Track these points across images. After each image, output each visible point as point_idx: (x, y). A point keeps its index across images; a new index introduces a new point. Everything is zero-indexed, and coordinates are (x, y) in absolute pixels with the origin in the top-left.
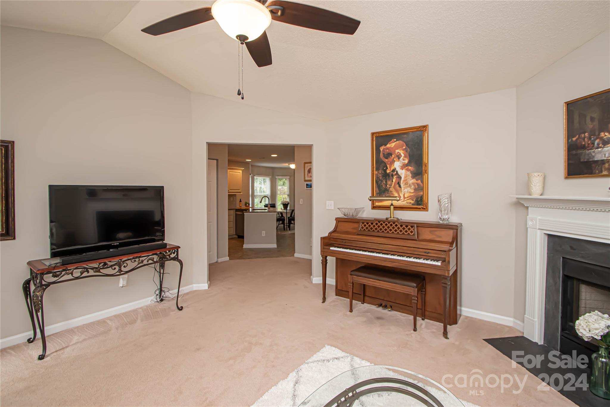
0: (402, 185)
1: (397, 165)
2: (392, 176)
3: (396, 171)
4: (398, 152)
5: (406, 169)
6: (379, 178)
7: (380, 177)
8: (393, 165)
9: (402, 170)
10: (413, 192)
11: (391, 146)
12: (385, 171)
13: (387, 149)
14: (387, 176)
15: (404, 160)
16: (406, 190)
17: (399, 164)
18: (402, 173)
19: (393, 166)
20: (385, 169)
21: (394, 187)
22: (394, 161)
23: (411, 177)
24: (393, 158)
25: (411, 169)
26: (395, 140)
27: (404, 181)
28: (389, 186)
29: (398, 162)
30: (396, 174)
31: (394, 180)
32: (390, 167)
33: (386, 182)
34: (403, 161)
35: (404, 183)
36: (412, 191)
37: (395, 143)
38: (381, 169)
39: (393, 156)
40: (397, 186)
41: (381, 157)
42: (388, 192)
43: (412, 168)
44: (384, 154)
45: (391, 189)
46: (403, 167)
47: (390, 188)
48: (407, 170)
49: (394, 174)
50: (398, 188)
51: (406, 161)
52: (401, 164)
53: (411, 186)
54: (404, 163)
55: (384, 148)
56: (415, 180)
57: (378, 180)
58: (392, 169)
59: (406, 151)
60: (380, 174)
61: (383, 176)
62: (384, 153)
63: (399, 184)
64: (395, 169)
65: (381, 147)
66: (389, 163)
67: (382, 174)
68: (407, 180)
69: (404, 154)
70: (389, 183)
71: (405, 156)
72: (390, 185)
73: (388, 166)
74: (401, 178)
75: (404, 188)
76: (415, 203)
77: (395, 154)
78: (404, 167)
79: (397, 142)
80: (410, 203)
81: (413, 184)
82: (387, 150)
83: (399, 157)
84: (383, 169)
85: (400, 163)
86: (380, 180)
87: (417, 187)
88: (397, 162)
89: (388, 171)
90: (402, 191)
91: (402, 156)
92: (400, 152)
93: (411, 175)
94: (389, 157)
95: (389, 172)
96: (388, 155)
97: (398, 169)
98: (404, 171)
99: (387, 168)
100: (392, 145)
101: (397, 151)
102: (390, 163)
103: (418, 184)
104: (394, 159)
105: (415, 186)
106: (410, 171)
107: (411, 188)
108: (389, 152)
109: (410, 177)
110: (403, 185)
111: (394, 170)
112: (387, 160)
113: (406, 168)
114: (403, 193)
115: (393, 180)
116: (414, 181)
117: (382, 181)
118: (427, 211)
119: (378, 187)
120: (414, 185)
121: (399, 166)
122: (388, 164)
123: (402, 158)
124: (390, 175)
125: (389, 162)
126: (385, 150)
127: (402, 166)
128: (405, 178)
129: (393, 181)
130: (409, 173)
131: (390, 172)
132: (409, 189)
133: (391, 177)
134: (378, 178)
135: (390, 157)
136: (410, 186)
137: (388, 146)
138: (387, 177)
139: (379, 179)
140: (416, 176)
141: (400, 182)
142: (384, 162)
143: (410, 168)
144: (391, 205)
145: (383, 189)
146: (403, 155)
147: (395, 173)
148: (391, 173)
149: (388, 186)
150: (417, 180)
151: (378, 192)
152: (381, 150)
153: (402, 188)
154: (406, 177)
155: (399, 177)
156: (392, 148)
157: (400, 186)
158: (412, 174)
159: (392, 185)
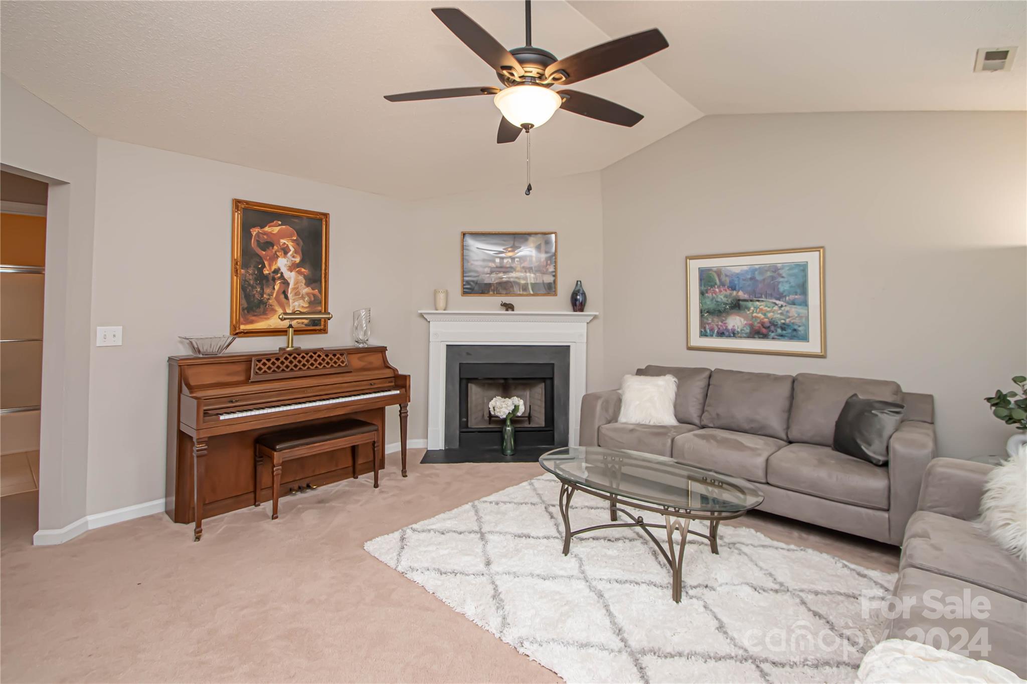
0: (290, 295)
1: (282, 263)
2: (274, 280)
3: (280, 272)
4: (285, 243)
5: (297, 272)
6: (247, 281)
7: (250, 280)
8: (276, 263)
9: (291, 272)
10: (307, 307)
11: (273, 231)
12: (260, 271)
13: (265, 233)
14: (264, 280)
15: (293, 257)
16: (296, 303)
17: (286, 263)
18: (291, 277)
19: (274, 263)
20: (260, 266)
21: (277, 299)
22: (278, 257)
23: (305, 284)
24: (276, 252)
25: (305, 272)
26: (280, 223)
27: (294, 289)
28: (268, 297)
29: (284, 259)
30: (279, 278)
31: (277, 287)
32: (270, 265)
33: (262, 289)
34: (293, 259)
35: (293, 293)
36: (306, 305)
37: (280, 227)
38: (252, 266)
39: (275, 247)
40: (282, 296)
41: (253, 246)
42: (266, 306)
43: (307, 271)
44: (258, 241)
45: (270, 301)
46: (293, 267)
47: (269, 299)
48: (299, 274)
49: (276, 276)
50: (284, 300)
51: (298, 260)
52: (289, 263)
53: (305, 298)
54: (293, 262)
55: (258, 231)
56: (310, 288)
57: (246, 286)
58: (273, 269)
59: (298, 244)
60: (250, 275)
61: (256, 280)
62: (257, 239)
63: (285, 293)
64: (279, 269)
65: (254, 229)
66: (268, 258)
67: (255, 276)
68: (298, 288)
69: (293, 247)
70: (267, 290)
71: (296, 252)
72: (269, 295)
73: (266, 263)
74: (288, 284)
75: (294, 300)
76: (310, 323)
77: (280, 244)
78: (294, 269)
79: (284, 227)
80: (303, 323)
81: (308, 294)
82: (265, 237)
83: (285, 251)
84: (256, 267)
85: (287, 261)
86: (249, 285)
87: (313, 299)
88: (282, 258)
89: (266, 272)
90: (291, 304)
91: (290, 250)
92: (287, 243)
93: (304, 281)
94: (268, 248)
95: (268, 272)
96: (267, 245)
97: (284, 270)
98: (293, 274)
99: (264, 266)
100: (274, 229)
101: (282, 241)
102: (270, 258)
103: (314, 295)
104: (278, 253)
105: (310, 298)
106: (303, 276)
107: (304, 301)
108: (269, 240)
109: (303, 285)
110: (292, 296)
111: (277, 271)
112: (264, 253)
113: (297, 269)
114: (291, 307)
115: (275, 287)
116: (308, 290)
117: (253, 287)
118: (327, 333)
119: (246, 296)
120: (308, 296)
121: (286, 265)
122: (266, 260)
123: (291, 253)
124: (270, 278)
125: (268, 256)
126: (261, 235)
127: (290, 265)
128: (295, 285)
129: (274, 289)
130: (301, 278)
131: (269, 274)
132: (301, 303)
133: (271, 282)
134: (245, 281)
135: (271, 248)
136: (303, 298)
137: (267, 229)
138: (264, 282)
139: (247, 283)
140: (312, 283)
141: (286, 291)
142: (259, 256)
143: (303, 270)
144: (289, 327)
145: (256, 301)
146: (292, 249)
147: (279, 275)
148: (272, 275)
149: (265, 296)
150: (313, 289)
151: (246, 305)
152: (254, 234)
153: (291, 301)
154: (296, 283)
155: (286, 283)
156: (273, 234)
157: (287, 298)
158: (305, 279)
159: (272, 295)
